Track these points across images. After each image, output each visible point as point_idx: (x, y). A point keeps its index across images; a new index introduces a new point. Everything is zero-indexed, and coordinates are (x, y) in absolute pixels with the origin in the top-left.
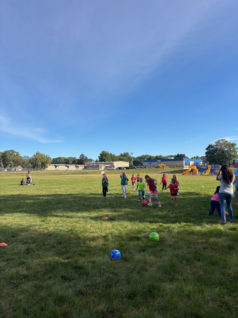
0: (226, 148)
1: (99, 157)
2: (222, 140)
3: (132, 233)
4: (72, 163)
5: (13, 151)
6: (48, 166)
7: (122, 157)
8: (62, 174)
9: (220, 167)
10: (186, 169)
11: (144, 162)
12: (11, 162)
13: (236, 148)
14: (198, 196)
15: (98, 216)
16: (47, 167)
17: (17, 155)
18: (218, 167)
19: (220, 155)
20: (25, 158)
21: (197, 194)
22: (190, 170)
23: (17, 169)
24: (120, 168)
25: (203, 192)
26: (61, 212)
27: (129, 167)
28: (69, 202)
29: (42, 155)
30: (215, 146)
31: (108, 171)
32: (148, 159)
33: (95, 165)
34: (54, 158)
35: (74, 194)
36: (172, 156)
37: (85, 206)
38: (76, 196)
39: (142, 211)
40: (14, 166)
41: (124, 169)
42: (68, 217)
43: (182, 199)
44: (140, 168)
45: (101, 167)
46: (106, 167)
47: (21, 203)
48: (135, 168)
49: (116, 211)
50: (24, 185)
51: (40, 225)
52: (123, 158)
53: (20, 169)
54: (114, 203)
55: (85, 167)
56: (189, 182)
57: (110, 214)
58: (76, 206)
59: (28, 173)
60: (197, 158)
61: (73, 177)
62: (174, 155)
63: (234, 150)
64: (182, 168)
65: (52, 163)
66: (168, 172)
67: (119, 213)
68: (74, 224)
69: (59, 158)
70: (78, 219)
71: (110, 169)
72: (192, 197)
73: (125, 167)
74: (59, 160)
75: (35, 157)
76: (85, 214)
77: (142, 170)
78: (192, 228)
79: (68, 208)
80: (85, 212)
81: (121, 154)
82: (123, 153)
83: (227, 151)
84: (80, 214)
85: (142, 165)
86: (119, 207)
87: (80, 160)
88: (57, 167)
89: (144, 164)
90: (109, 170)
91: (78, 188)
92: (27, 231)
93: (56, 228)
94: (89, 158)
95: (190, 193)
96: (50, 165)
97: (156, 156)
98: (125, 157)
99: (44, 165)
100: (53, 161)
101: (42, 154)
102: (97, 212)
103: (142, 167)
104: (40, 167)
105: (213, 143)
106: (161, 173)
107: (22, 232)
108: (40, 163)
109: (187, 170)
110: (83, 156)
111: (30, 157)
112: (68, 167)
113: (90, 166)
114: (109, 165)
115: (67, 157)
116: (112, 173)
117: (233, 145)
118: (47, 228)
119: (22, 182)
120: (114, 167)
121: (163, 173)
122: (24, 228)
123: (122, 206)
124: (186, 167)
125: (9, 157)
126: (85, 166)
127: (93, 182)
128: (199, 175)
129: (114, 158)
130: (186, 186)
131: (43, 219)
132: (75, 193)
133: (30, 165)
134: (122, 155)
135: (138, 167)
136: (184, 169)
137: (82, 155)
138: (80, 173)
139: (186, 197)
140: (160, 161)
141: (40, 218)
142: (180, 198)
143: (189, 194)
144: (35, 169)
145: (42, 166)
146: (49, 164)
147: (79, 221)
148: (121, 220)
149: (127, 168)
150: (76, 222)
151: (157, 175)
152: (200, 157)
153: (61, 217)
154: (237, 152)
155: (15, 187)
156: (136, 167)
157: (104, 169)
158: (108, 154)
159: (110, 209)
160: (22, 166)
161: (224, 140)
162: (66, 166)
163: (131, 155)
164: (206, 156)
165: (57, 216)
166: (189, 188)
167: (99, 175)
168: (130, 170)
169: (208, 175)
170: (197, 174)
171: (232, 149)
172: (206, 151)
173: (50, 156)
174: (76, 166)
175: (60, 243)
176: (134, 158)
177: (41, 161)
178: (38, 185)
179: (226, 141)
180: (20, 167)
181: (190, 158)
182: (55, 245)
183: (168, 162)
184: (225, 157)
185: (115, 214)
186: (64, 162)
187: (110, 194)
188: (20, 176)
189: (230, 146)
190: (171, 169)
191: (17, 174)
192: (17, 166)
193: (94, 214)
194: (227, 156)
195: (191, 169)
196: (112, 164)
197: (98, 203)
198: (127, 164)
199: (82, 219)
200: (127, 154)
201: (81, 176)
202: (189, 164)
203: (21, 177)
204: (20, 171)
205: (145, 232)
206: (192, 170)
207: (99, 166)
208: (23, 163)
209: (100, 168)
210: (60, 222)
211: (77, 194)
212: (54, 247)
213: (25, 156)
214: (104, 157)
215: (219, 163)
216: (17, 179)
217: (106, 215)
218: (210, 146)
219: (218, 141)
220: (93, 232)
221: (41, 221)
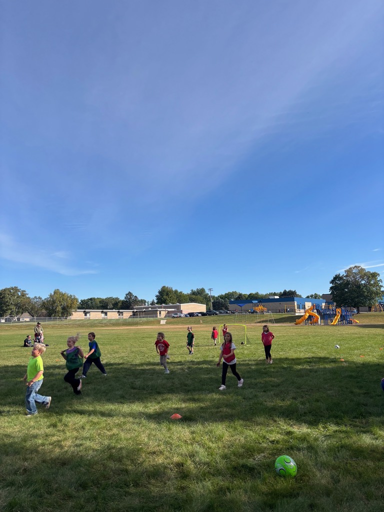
0: (363, 279)
1: (157, 296)
2: (355, 267)
3: (235, 455)
4: (112, 306)
5: (16, 289)
6: (73, 313)
7: (194, 296)
8: (96, 326)
9: (354, 312)
10: (300, 314)
11: (230, 304)
12: (12, 307)
13: (378, 279)
14: (337, 365)
15: (161, 410)
16: (71, 314)
17: (23, 295)
18: (352, 312)
19: (354, 291)
20: (35, 300)
21: (334, 361)
22: (307, 317)
23: (21, 319)
24: (191, 315)
25: (342, 357)
26: (90, 403)
27: (207, 312)
28: (106, 379)
29: (63, 295)
30: (345, 277)
31: (172, 320)
32: (237, 298)
33: (150, 309)
34: (83, 299)
35: (115, 364)
36: (275, 294)
37: (134, 389)
38: (118, 367)
39: (244, 399)
40: (17, 313)
41: (198, 315)
42: (103, 414)
43: (311, 371)
44: (224, 313)
45: (160, 314)
46: (169, 312)
47: (16, 384)
48: (216, 314)
49: (194, 400)
50: (29, 346)
51: (47, 436)
52: (197, 297)
53: (26, 318)
54: (189, 382)
55: (134, 314)
56: (310, 338)
57: (183, 405)
58: (118, 390)
59: (38, 326)
60: (316, 296)
61: (114, 331)
62: (279, 292)
63: (376, 284)
64: (293, 313)
65: (79, 308)
66: (271, 321)
67: (202, 405)
68: (115, 431)
69: (91, 299)
70: (122, 419)
71: (175, 316)
72: (328, 366)
73: (199, 313)
74: (91, 303)
75: (53, 298)
76: (137, 407)
77: (228, 317)
78: (355, 438)
79: (104, 392)
80: (137, 403)
81: (192, 290)
82: (195, 289)
83: (365, 285)
84: (126, 408)
85: (227, 308)
86: (200, 390)
87: (126, 301)
88: (88, 315)
89: (231, 307)
90: (173, 317)
91: (123, 352)
92: (17, 452)
93: (78, 442)
94: (140, 298)
95: (320, 358)
96: (76, 311)
97: (250, 294)
98: (199, 296)
99: (66, 311)
100: (81, 305)
101: (64, 292)
102: (159, 403)
103: (227, 313)
104: (60, 315)
105: (342, 272)
106: (260, 322)
107: (7, 455)
108: (59, 309)
109: (302, 316)
110: (130, 296)
111: (43, 299)
112: (106, 314)
113: (142, 312)
114: (173, 310)
115: (104, 298)
116: (179, 323)
117: (374, 275)
118: (58, 444)
119: (26, 341)
120: (182, 313)
121: (263, 322)
122: (11, 445)
123: (204, 387)
124: (299, 311)
125: (10, 299)
126: (133, 312)
127: (148, 340)
128: (322, 325)
129: (181, 298)
130: (308, 345)
131: (54, 419)
132: (117, 361)
133: (44, 311)
134: (193, 293)
135: (221, 313)
136: (297, 314)
137: (130, 294)
138: (125, 323)
139: (316, 367)
140: (257, 302)
141: (47, 417)
142: (305, 369)
143: (319, 362)
144: (51, 319)
145: (63, 314)
146: (74, 309)
147: (125, 423)
148: (206, 420)
149: (203, 314)
150: (119, 425)
151: (253, 326)
152: (321, 295)
153: (90, 413)
154: (380, 286)
155: (13, 352)
156: (218, 312)
157: (165, 317)
158: (171, 291)
159: (182, 396)
160: (30, 314)
161: (359, 267)
162: (102, 312)
163: (209, 293)
164: (331, 294)
165: (82, 413)
166: (314, 349)
167: (158, 327)
168: (208, 318)
169: (336, 325)
170: (319, 323)
171: (372, 282)
172: (331, 285)
173: (77, 297)
174: (118, 312)
175: (84, 486)
176: (213, 297)
177: (61, 305)
178: (53, 347)
179: (362, 269)
180: (27, 314)
181: (304, 296)
182: (72, 490)
183: (271, 304)
184: (362, 295)
185: (192, 405)
186: (99, 305)
187: (179, 362)
188: (26, 330)
189: (369, 277)
190: (275, 316)
191: (21, 327)
192: (22, 313)
193: (153, 407)
194: (366, 293)
195: (308, 315)
196: (178, 308)
197: (159, 381)
198: (202, 308)
199: (131, 419)
200: (203, 290)
201: (128, 329)
202: (304, 308)
203: (27, 332)
204: (26, 322)
205: (261, 451)
206: (310, 317)
207: (157, 311)
208: (32, 309)
209: (158, 314)
210: (87, 427)
211: (121, 364)
212: (70, 497)
213: (35, 297)
214: (165, 297)
215: (353, 304)
216: (21, 335)
217: (177, 409)
218: (337, 278)
219: (350, 269)
220: (154, 453)
221: (49, 427)
